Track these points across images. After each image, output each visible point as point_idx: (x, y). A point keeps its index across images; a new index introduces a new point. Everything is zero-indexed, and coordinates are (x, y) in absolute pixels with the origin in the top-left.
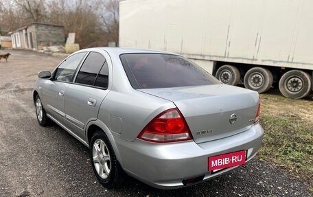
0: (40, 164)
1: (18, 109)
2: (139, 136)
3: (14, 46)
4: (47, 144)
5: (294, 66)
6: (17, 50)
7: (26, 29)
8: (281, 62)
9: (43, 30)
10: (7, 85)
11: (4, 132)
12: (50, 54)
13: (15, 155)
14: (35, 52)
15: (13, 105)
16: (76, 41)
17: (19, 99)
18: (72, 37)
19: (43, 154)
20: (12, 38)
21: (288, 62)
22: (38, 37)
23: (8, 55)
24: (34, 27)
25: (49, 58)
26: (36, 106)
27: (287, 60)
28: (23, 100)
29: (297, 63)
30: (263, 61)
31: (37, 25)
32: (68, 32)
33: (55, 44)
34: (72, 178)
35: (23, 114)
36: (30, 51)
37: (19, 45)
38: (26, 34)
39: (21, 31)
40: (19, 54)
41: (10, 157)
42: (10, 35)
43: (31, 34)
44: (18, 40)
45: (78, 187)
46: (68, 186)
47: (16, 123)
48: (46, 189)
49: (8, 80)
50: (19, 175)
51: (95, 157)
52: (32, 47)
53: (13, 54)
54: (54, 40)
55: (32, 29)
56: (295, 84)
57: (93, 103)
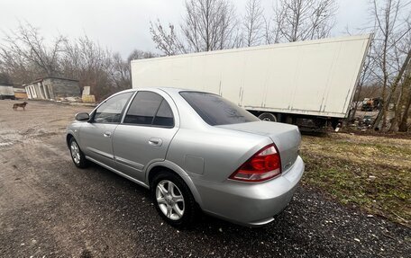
0: (92, 211)
1: (48, 153)
2: (232, 177)
3: (30, 97)
4: (92, 187)
5: (266, 110)
6: (33, 100)
7: (41, 82)
8: (257, 107)
9: (58, 84)
10: (29, 131)
11: (37, 179)
12: (68, 104)
13: (58, 205)
14: (53, 102)
15: (41, 149)
16: (91, 93)
17: (46, 143)
18: (87, 90)
19: (91, 199)
20: (27, 90)
22: (55, 89)
23: (25, 104)
24: (49, 80)
25: (68, 107)
26: (70, 148)
28: (52, 143)
31: (52, 78)
32: (84, 86)
33: (71, 95)
34: (136, 222)
35: (54, 158)
36: (48, 102)
37: (35, 96)
38: (42, 87)
39: (36, 83)
40: (36, 103)
41: (52, 208)
42: (24, 87)
43: (46, 86)
44: (33, 92)
45: (147, 233)
46: (135, 235)
47: (49, 167)
48: (109, 243)
49: (29, 127)
50: (70, 229)
51: (159, 198)
52: (49, 98)
53: (29, 103)
54: (70, 92)
55: (47, 82)
57: (157, 143)
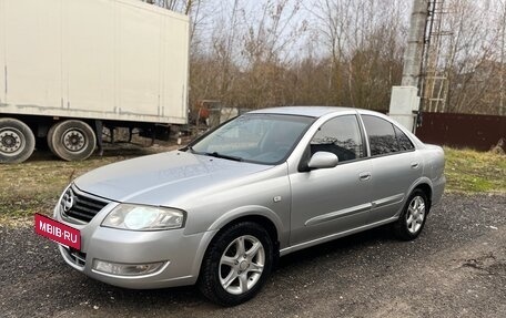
8: (53, 108)
21: (62, 109)
27: (59, 106)
29: (76, 110)
30: (20, 107)
56: (74, 140)
57: (416, 165)
